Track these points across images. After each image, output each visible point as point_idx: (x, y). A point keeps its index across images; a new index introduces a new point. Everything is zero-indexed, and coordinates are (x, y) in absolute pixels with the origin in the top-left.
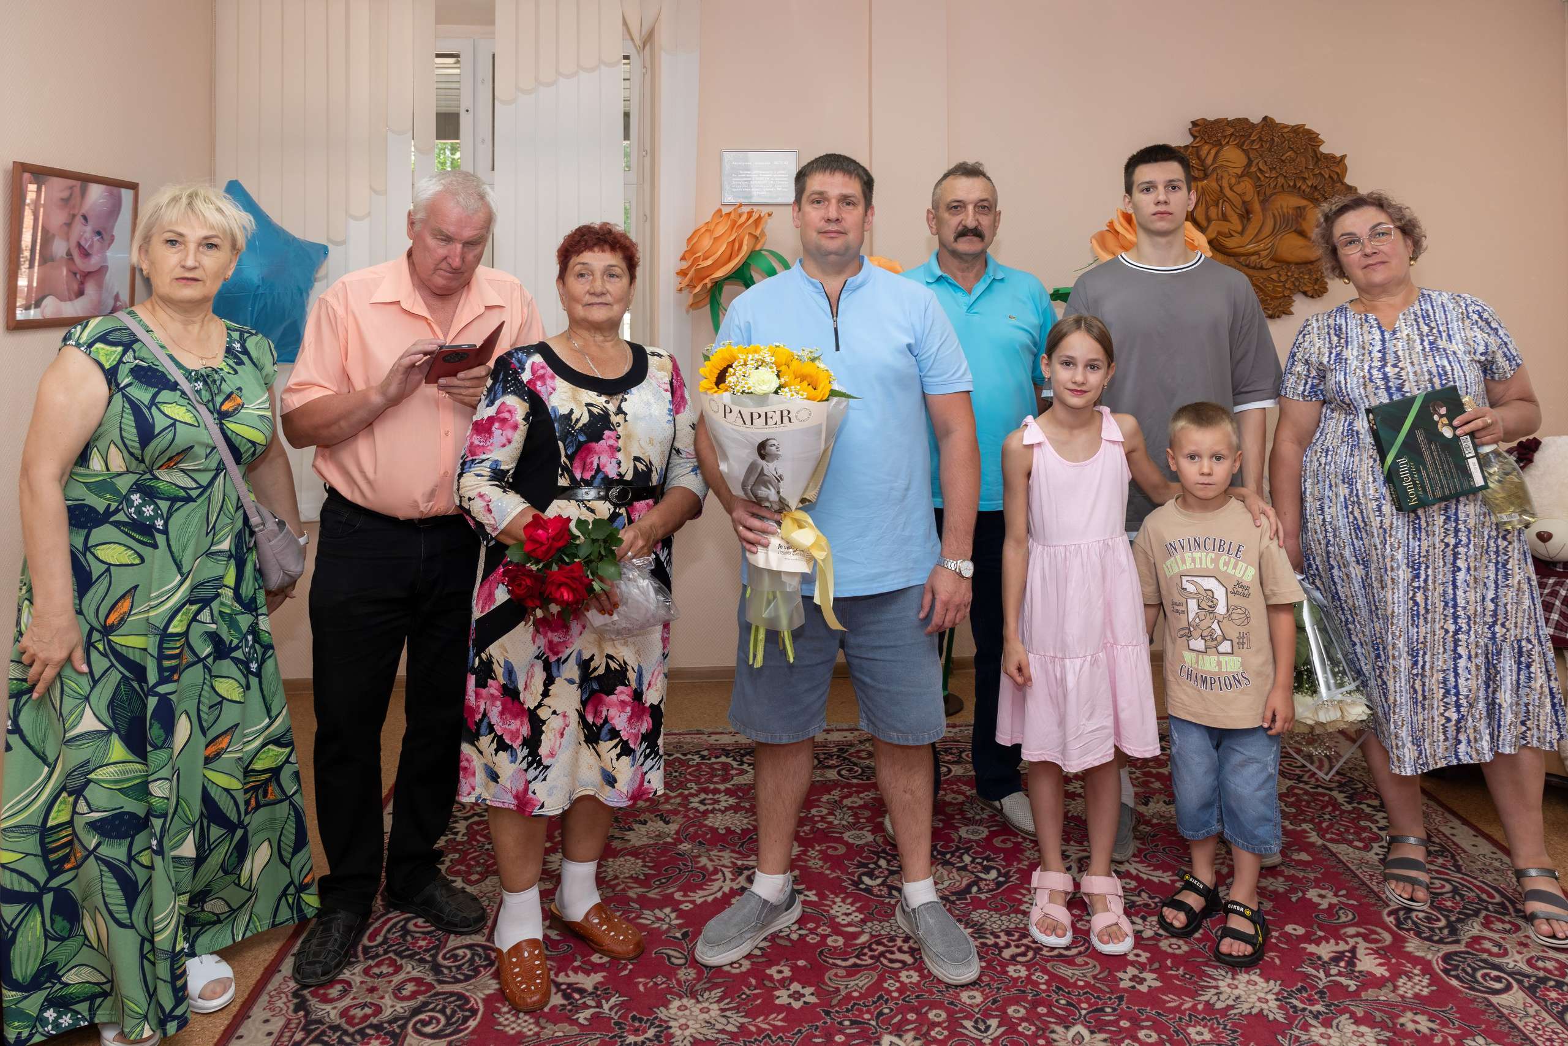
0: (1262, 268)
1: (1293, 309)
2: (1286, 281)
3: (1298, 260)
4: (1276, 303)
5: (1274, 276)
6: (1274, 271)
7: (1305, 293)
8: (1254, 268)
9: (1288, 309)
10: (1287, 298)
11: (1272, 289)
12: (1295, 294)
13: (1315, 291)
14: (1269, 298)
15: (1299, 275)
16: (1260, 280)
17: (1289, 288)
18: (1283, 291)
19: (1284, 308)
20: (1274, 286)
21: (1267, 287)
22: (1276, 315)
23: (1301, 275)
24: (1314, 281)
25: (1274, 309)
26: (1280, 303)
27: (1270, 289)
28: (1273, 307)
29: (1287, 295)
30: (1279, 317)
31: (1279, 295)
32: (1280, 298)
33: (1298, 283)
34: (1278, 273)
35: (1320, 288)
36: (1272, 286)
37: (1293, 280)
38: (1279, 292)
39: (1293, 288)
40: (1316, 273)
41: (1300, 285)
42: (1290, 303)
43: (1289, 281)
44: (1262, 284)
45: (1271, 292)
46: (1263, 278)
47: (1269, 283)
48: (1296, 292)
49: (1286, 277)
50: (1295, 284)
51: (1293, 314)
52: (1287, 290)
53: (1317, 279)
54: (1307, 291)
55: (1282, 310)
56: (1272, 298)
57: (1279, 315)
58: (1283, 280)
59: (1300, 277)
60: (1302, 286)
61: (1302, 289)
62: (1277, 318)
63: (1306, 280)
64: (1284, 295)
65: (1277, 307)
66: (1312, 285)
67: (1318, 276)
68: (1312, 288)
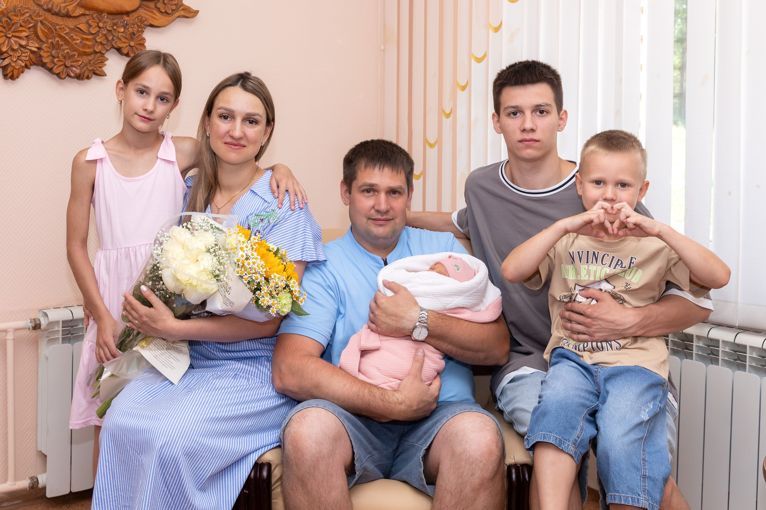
0: (68, 16)
1: (105, 69)
2: (97, 34)
3: (112, 9)
4: (86, 59)
5: (83, 27)
6: (84, 19)
7: (119, 50)
8: (57, 14)
9: (100, 69)
10: (98, 55)
11: (80, 43)
12: (107, 50)
13: (131, 48)
14: (76, 54)
15: (112, 27)
16: (66, 30)
17: (101, 43)
18: (94, 46)
19: (95, 67)
20: (83, 39)
21: (74, 40)
22: (86, 75)
23: (115, 27)
24: (130, 36)
25: (83, 68)
26: (90, 61)
27: (78, 42)
28: (81, 64)
29: (98, 51)
30: (88, 78)
31: (89, 50)
32: (90, 54)
33: (111, 37)
34: (87, 22)
35: (137, 44)
36: (80, 39)
37: (105, 33)
38: (89, 47)
39: (105, 43)
40: (132, 26)
41: (113, 39)
42: (103, 61)
43: (100, 35)
44: (68, 36)
45: (79, 46)
46: (69, 28)
47: (76, 35)
48: (108, 49)
49: (97, 29)
50: (107, 39)
51: (106, 75)
52: (98, 45)
53: (133, 33)
54: (122, 47)
55: (93, 69)
56: (80, 53)
57: (88, 76)
58: (94, 32)
59: (114, 29)
60: (116, 40)
61: (116, 45)
62: (86, 80)
63: (120, 34)
64: (94, 50)
65: (86, 65)
66: (127, 41)
67: (135, 29)
68: (127, 44)
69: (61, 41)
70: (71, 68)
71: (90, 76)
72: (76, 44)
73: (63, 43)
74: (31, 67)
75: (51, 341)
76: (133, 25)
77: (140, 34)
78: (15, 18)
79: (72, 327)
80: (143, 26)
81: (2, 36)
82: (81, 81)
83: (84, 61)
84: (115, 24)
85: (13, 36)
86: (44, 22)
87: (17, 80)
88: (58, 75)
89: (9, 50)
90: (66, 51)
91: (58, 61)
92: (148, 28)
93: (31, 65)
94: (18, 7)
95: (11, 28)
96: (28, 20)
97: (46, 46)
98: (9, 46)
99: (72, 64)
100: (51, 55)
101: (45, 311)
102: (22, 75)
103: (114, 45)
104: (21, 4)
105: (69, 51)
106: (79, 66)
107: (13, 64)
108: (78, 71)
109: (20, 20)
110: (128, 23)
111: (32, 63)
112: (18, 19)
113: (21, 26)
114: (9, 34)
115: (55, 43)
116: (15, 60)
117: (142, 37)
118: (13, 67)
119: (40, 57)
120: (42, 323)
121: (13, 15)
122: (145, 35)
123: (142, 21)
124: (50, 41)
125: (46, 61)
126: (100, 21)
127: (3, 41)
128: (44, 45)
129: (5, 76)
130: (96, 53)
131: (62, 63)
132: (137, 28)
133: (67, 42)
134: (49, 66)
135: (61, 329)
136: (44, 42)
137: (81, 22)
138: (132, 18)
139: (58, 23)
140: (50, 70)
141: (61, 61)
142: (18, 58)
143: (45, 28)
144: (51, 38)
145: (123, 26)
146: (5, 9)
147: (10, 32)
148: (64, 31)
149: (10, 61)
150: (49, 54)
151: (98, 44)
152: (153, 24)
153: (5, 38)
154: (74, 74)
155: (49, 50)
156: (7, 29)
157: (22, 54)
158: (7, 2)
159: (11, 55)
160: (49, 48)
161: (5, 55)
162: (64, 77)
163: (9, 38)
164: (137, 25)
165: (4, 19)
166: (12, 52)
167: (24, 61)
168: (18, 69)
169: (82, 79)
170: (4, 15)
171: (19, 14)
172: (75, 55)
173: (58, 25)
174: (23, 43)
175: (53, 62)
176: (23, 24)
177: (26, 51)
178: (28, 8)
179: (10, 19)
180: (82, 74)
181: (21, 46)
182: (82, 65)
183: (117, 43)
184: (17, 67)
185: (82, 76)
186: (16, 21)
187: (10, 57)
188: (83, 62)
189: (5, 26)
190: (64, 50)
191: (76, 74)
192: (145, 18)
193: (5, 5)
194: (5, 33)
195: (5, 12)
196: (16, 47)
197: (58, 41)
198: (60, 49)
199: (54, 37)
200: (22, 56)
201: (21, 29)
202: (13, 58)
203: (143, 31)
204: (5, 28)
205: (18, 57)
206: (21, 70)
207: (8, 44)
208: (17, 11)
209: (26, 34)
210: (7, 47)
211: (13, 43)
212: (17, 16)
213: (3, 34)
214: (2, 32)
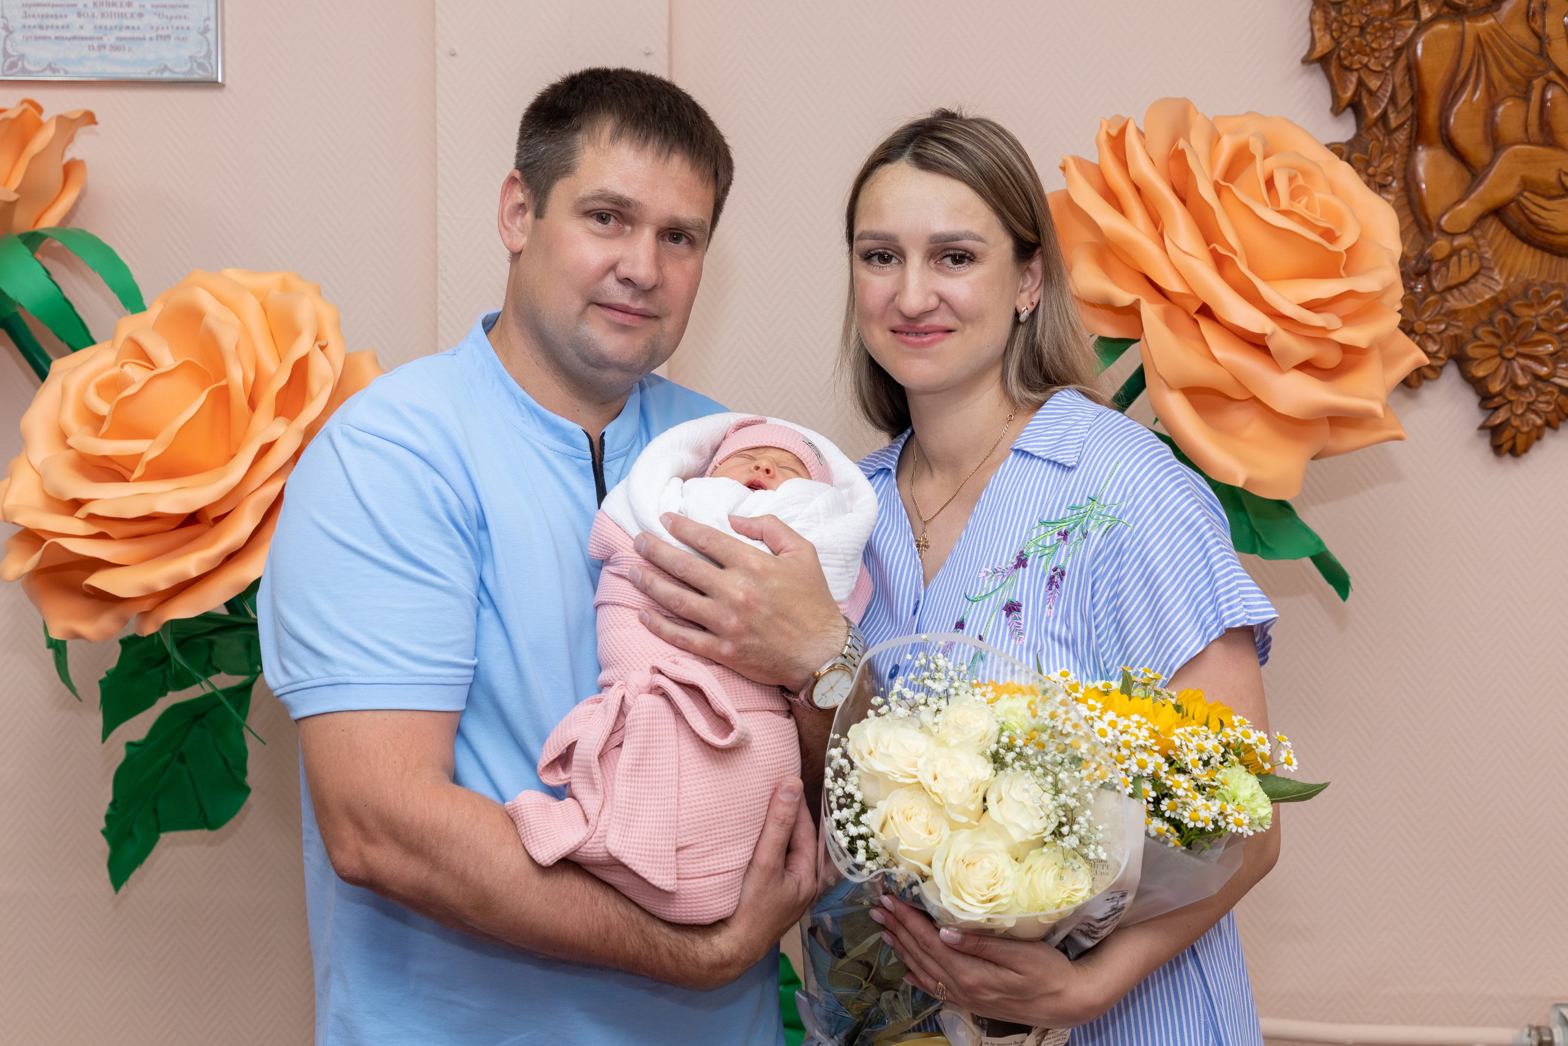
74: (1561, 424)
78: (1525, 312)
81: (1493, 357)
85: (1519, 355)
87: (1525, 456)
89: (1508, 389)
93: (1560, 420)
94: (1535, 285)
95: (1515, 335)
96: (1557, 314)
98: (1508, 379)
102: (1536, 445)
104: (1544, 277)
107: (1516, 422)
109: (1537, 316)
111: (1563, 416)
112: (1533, 313)
113: (1540, 329)
114: (1510, 350)
116: (1520, 411)
118: (1514, 427)
121: (1518, 305)
127: (1494, 368)
129: (1497, 449)
142: (1530, 407)
146: (1502, 291)
147: (1512, 346)
149: (1508, 415)
153: (1498, 360)
156: (1505, 338)
157: (1538, 396)
158: (1509, 276)
159: (1510, 402)
161: (1498, 401)
163: (1509, 360)
165: (1497, 316)
166: (1514, 392)
167: (1542, 414)
168: (1528, 433)
170: (1500, 308)
171: (1535, 302)
174: (1544, 371)
176: (1544, 325)
177: (1550, 389)
178: (1560, 285)
179: (1513, 315)
181: (1537, 377)
184: (1525, 429)
186: (1527, 319)
187: (1508, 406)
189: (1501, 331)
193: (1502, 281)
194: (1500, 349)
195: (1502, 298)
196: (1522, 381)
200: (1540, 402)
201: (1539, 337)
202: (1517, 408)
204: (1498, 336)
205: (1529, 404)
206: (1534, 435)
207: (1506, 374)
208: (1531, 294)
209: (1551, 348)
210: (1501, 383)
211: (1519, 372)
212: (1530, 306)
213: (1494, 352)
214: (1491, 346)
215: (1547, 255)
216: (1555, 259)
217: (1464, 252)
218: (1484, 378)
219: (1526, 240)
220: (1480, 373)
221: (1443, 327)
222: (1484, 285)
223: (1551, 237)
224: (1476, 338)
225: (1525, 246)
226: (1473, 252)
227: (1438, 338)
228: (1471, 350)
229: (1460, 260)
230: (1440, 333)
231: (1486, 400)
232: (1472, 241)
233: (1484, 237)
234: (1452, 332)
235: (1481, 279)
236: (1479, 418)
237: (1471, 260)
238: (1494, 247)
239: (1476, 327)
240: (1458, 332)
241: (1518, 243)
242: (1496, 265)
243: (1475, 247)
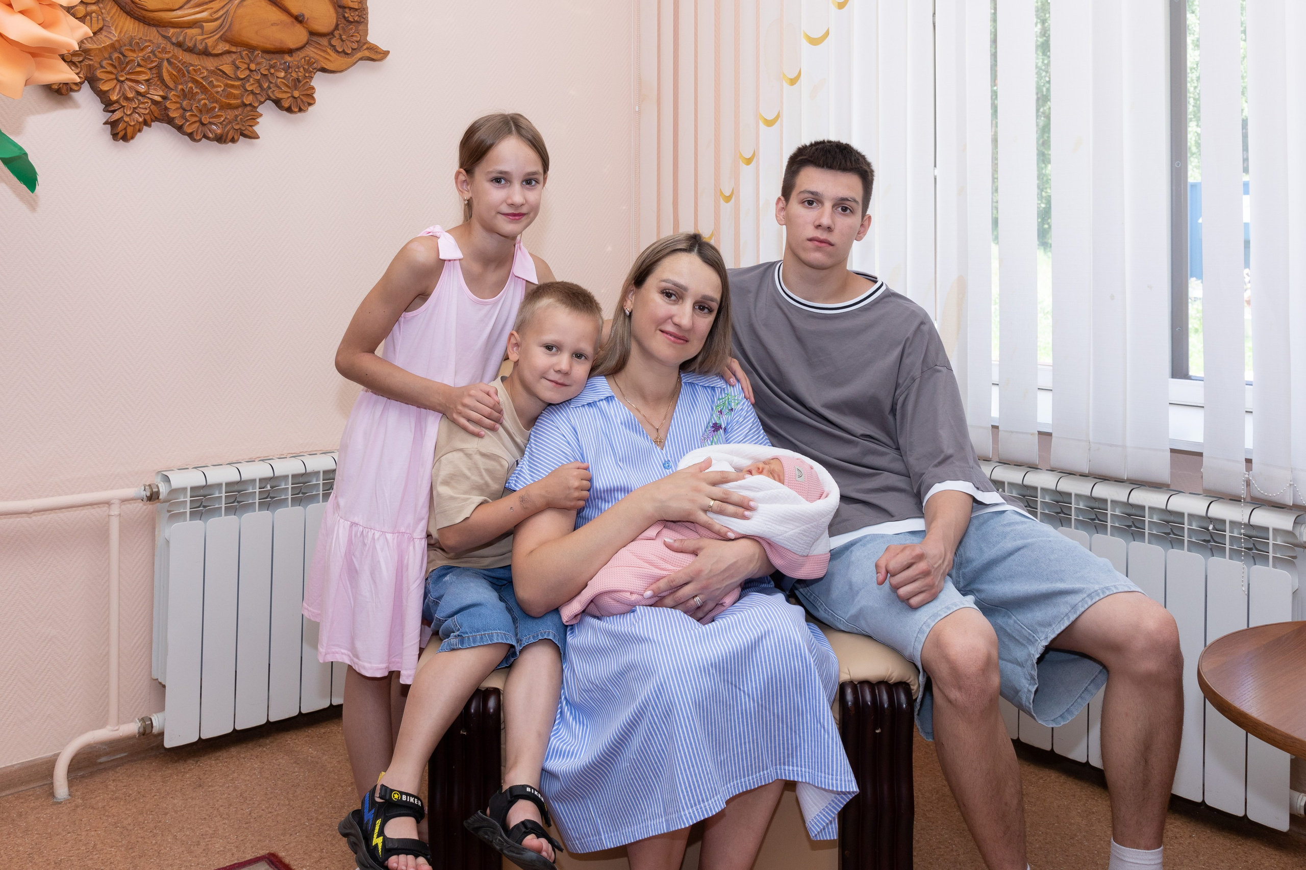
0: (206, 53)
1: (256, 128)
2: (246, 79)
3: (268, 46)
4: (230, 114)
5: (227, 69)
6: (228, 59)
7: (277, 103)
8: (190, 50)
9: (250, 128)
10: (249, 108)
11: (222, 91)
12: (262, 103)
13: (295, 100)
14: (217, 106)
15: (269, 70)
16: (203, 73)
17: (252, 92)
18: (242, 96)
19: (243, 125)
20: (226, 85)
21: (214, 86)
22: (230, 137)
23: (272, 71)
24: (293, 83)
25: (226, 126)
26: (236, 116)
27: (219, 89)
28: (224, 121)
29: (247, 103)
30: (233, 140)
31: (235, 102)
32: (237, 107)
33: (267, 85)
34: (233, 63)
35: (303, 95)
36: (222, 86)
37: (258, 77)
38: (235, 97)
39: (258, 92)
40: (297, 70)
41: (269, 88)
42: (254, 118)
43: (251, 80)
44: (205, 81)
45: (221, 96)
46: (207, 70)
47: (218, 80)
48: (262, 100)
49: (247, 73)
50: (261, 86)
51: (258, 137)
52: (248, 95)
53: (297, 79)
54: (282, 99)
55: (240, 129)
56: (222, 106)
57: (233, 138)
58: (242, 77)
59: (271, 73)
60: (274, 89)
61: (274, 95)
62: (230, 143)
63: (279, 80)
64: (243, 102)
65: (230, 122)
66: (289, 90)
67: (300, 74)
68: (289, 95)
69: (196, 87)
70: (209, 126)
71: (236, 137)
72: (218, 92)
73: (199, 91)
74: (153, 124)
75: (175, 517)
76: (298, 68)
77: (308, 80)
78: (131, 54)
79: (204, 496)
80: (311, 70)
81: (112, 79)
82: (224, 145)
83: (228, 117)
84: (272, 67)
85: (127, 79)
86: (172, 60)
87: (131, 141)
88: (191, 135)
89: (121, 99)
90: (203, 102)
91: (192, 115)
92: (319, 73)
93: (153, 121)
94: (136, 39)
95: (125, 68)
96: (149, 57)
97: (174, 95)
98: (121, 92)
99: (211, 120)
100: (181, 107)
101: (165, 473)
102: (139, 134)
103: (271, 95)
104: (140, 35)
105: (207, 102)
106: (220, 123)
107: (127, 119)
108: (219, 131)
109: (137, 57)
110: (290, 64)
111: (154, 118)
112: (135, 56)
113: (139, 65)
114: (122, 76)
115: (187, 91)
116: (129, 113)
117: (310, 85)
118: (125, 122)
119: (165, 110)
120: (161, 490)
121: (127, 50)
122: (314, 83)
123: (310, 63)
124: (180, 87)
125: (174, 116)
126: (251, 61)
127: (114, 85)
128: (171, 92)
129: (115, 136)
130: (246, 105)
131: (197, 119)
132: (303, 72)
133: (204, 90)
134: (179, 122)
135: (188, 499)
136: (171, 89)
137: (225, 62)
138: (297, 59)
139: (193, 63)
140: (180, 129)
141: (196, 116)
142: (135, 110)
143: (173, 69)
144: (181, 84)
145: (283, 69)
146: (117, 40)
147: (123, 74)
148: (200, 74)
149: (122, 114)
150: (178, 105)
151: (248, 93)
152: (326, 67)
153: (115, 81)
154: (214, 134)
155: (178, 100)
156: (119, 69)
157: (139, 104)
158: (121, 32)
159: (124, 106)
160: (179, 97)
161: (116, 106)
162: (198, 138)
163: (122, 81)
164: (303, 68)
165: (116, 55)
166: (125, 101)
167: (142, 115)
168: (134, 126)
169: (225, 142)
170: (115, 50)
171: (136, 49)
172: (215, 107)
173: (192, 65)
174: (142, 88)
175: (183, 117)
176: (142, 63)
177: (146, 101)
178: (150, 41)
179: (124, 56)
180: (224, 134)
181: (139, 93)
182: (224, 123)
183: (275, 93)
184: (132, 123)
185: (224, 137)
186: (132, 58)
187: (122, 109)
188: (226, 118)
189: (116, 64)
190: (199, 101)
191: (216, 134)
192: (314, 59)
193: (116, 35)
194: (116, 75)
195: (117, 45)
196: (130, 95)
197: (191, 88)
198: (195, 100)
199: (186, 83)
200: (140, 108)
201: (139, 69)
202: (127, 110)
203: (312, 77)
204: (115, 67)
205: (135, 108)
206: (137, 127)
207: (120, 91)
208: (135, 45)
209: (146, 77)
210: (118, 94)
211: (127, 89)
212: (133, 51)
213: (113, 76)
214: (111, 73)
215: (141, 24)
216: (147, 27)
217: (94, 15)
218: (108, 91)
219: (130, 14)
220: (105, 88)
221: (81, 59)
222: (106, 36)
223: (144, 13)
224: (102, 67)
225: (129, 17)
226: (99, 15)
227: (79, 65)
228: (99, 74)
229: (91, 19)
230: (80, 62)
231: (108, 105)
232: (98, 9)
233: (104, 8)
234: (88, 62)
235: (104, 33)
236: (104, 117)
237: (98, 20)
238: (111, 15)
239: (102, 61)
240: (91, 62)
241: (124, 15)
242: (112, 25)
243: (100, 13)
